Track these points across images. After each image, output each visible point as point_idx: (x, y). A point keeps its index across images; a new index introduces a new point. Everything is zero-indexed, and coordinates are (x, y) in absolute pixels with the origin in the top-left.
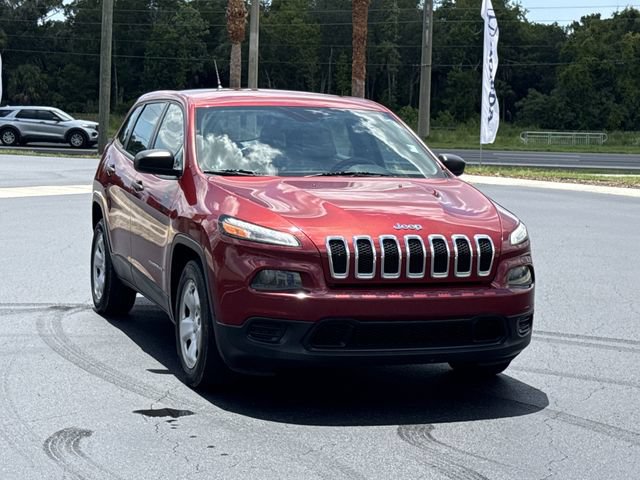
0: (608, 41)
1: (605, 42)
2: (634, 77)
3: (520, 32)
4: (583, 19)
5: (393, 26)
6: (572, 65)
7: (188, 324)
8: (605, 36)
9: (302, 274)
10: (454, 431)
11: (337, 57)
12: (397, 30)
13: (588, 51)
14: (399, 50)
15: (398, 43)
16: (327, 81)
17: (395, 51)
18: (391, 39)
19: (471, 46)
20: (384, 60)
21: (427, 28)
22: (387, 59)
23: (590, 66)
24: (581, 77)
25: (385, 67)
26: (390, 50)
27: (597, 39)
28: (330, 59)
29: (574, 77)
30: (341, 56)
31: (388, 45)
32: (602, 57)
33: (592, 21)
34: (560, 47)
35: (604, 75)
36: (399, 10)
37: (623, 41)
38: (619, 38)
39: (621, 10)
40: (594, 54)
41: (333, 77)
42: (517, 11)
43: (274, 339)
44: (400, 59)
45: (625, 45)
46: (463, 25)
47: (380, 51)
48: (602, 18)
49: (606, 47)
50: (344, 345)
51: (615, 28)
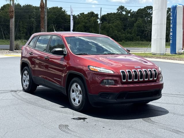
0: (87, 19)
1: (86, 19)
2: (94, 28)
3: (66, 17)
4: (80, 14)
5: (34, 15)
6: (79, 25)
7: (74, 95)
8: (86, 18)
9: (115, 80)
10: (156, 119)
11: (20, 22)
12: (35, 16)
13: (83, 22)
14: (36, 21)
15: (35, 19)
16: (17, 29)
17: (35, 21)
18: (33, 18)
19: (54, 20)
20: (32, 23)
21: (46, 15)
22: (33, 23)
23: (83, 25)
24: (81, 28)
25: (32, 25)
26: (33, 21)
27: (85, 19)
28: (18, 23)
29: (79, 28)
30: (21, 22)
31: (33, 19)
32: (86, 23)
33: (82, 14)
34: (76, 21)
35: (87, 28)
36: (35, 11)
37: (91, 19)
38: (90, 19)
39: (90, 12)
40: (84, 22)
41: (19, 28)
42: (64, 11)
43: (107, 98)
44: (36, 23)
45: (91, 20)
46: (52, 15)
47: (31, 21)
48: (85, 14)
49: (87, 21)
50: (125, 98)
51: (88, 16)
